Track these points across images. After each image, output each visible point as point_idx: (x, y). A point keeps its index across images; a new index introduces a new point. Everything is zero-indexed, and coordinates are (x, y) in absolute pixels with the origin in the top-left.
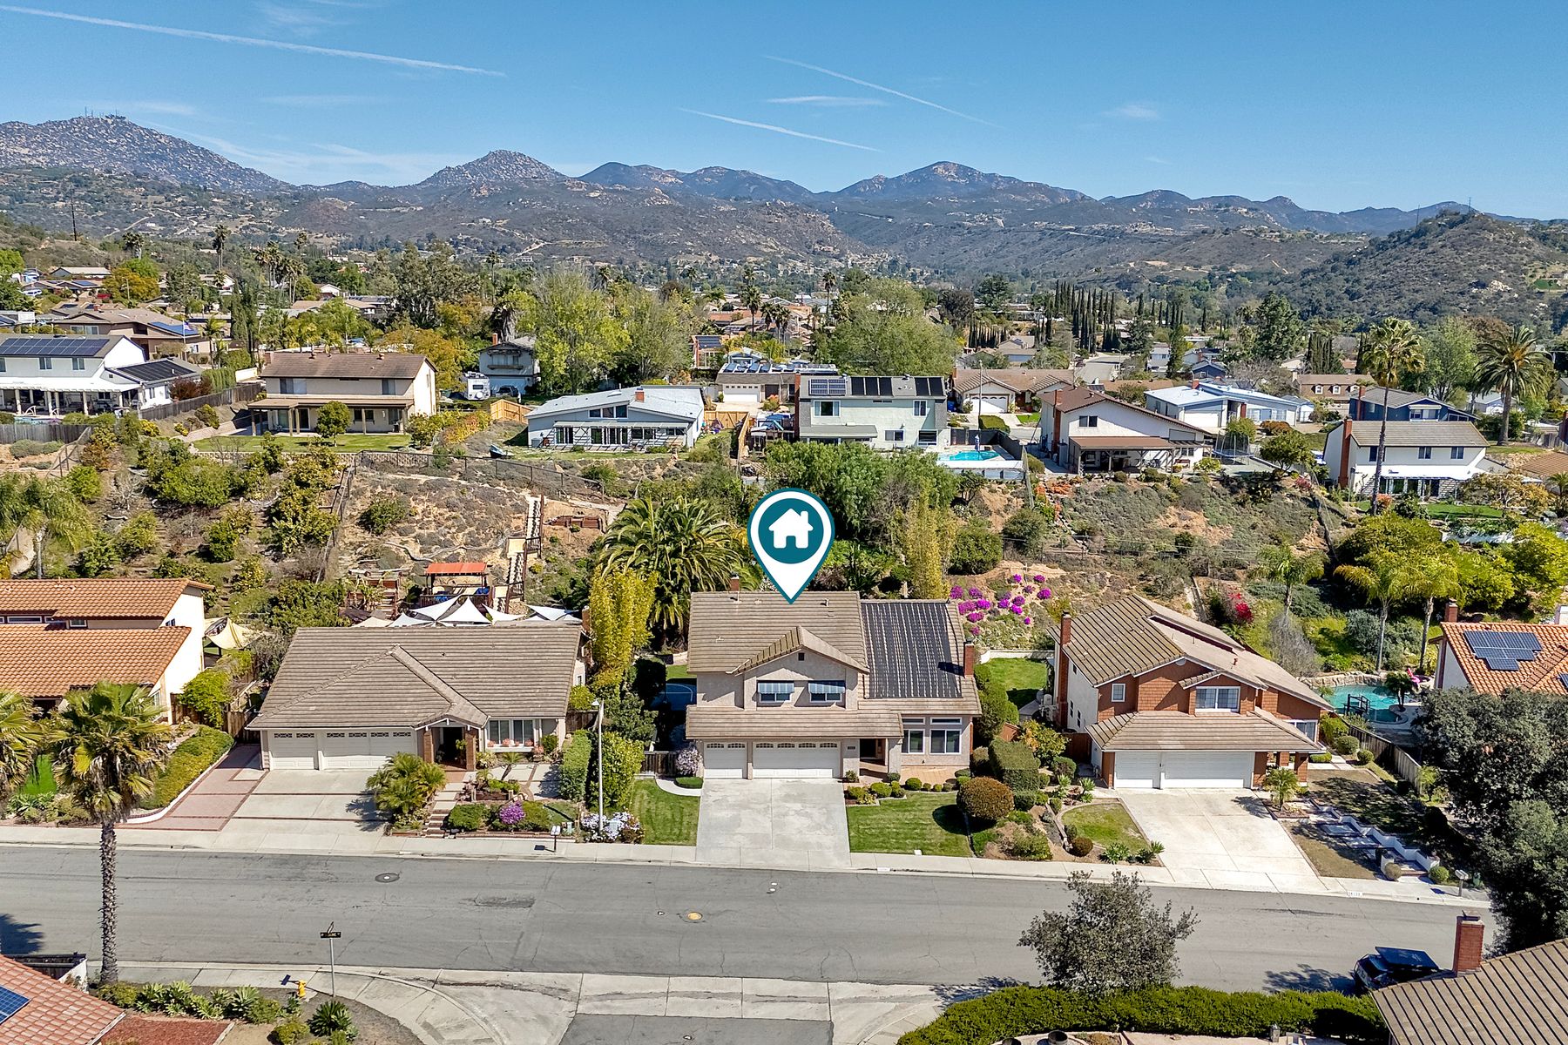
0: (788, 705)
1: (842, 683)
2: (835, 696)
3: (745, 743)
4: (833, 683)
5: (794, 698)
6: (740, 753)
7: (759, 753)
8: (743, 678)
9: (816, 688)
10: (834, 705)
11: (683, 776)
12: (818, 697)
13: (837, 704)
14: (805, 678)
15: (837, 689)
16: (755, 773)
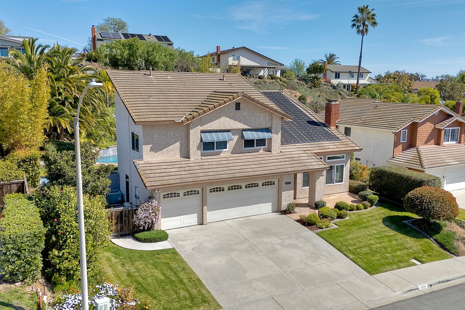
0: (226, 153)
1: (268, 130)
2: (261, 142)
3: (200, 190)
4: (262, 130)
5: (230, 146)
6: (195, 200)
7: (212, 197)
8: (188, 128)
9: (249, 135)
10: (261, 151)
11: (144, 230)
12: (249, 143)
13: (264, 150)
14: (241, 126)
15: (265, 135)
16: (210, 216)
